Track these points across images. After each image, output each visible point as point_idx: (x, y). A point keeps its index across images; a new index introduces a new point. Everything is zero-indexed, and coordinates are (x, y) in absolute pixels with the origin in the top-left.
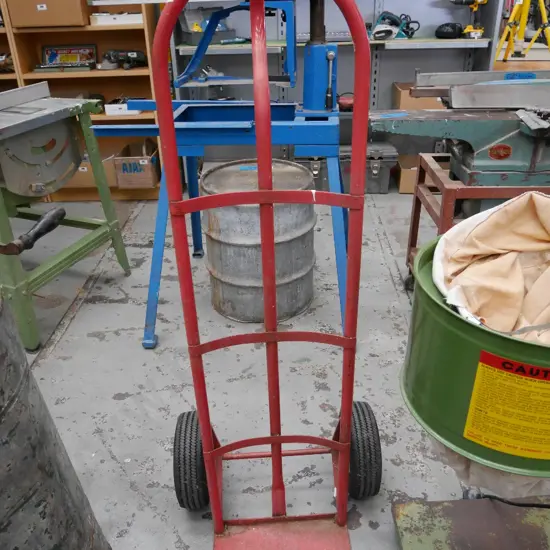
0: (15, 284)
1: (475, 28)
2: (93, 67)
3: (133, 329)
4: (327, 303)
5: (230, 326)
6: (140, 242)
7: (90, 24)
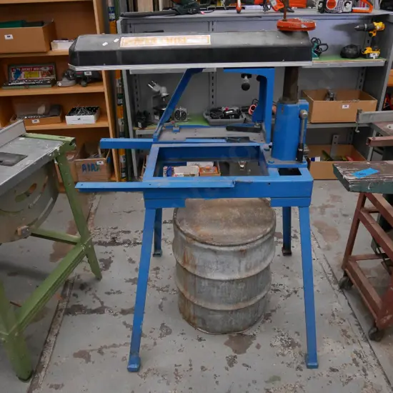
0: (7, 331)
1: (373, 50)
2: (54, 83)
3: (114, 346)
4: (279, 307)
5: (200, 340)
6: (105, 240)
7: (51, 49)
